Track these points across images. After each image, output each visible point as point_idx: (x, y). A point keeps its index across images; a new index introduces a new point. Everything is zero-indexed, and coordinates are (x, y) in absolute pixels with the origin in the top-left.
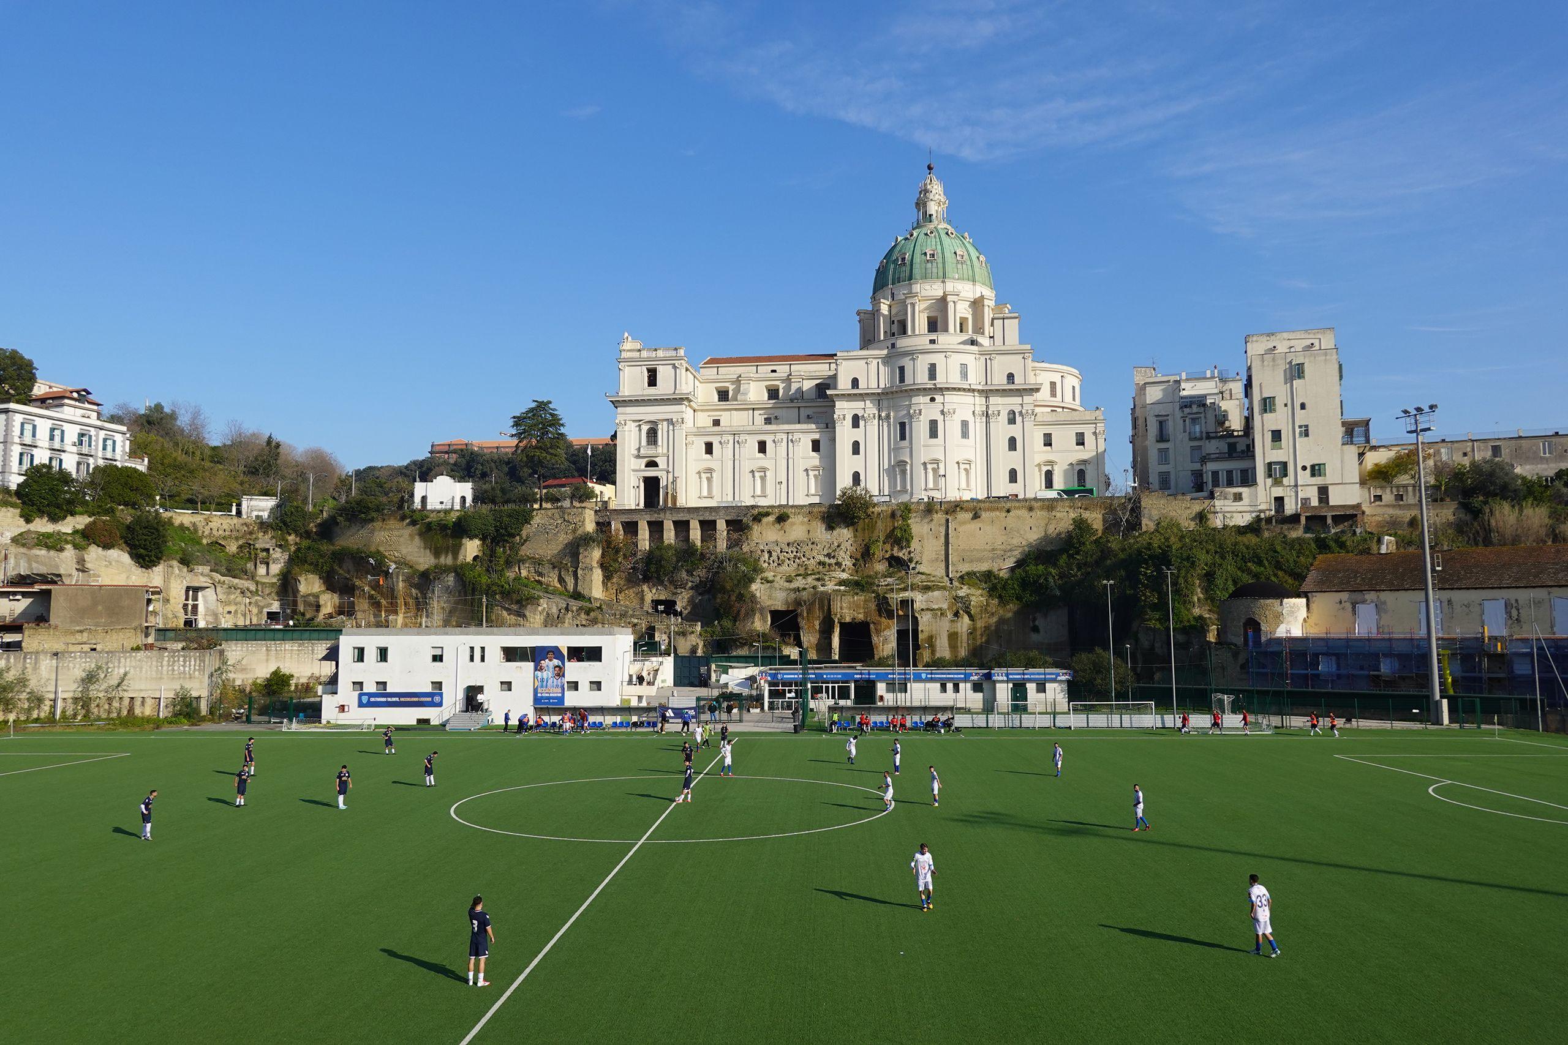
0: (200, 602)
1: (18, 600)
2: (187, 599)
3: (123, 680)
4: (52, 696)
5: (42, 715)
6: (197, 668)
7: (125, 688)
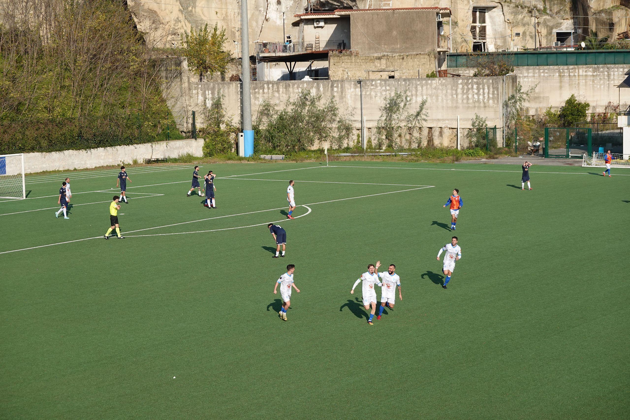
0: (488, 24)
1: (322, 27)
2: (474, 21)
3: (421, 108)
4: (358, 125)
5: (352, 144)
6: (491, 96)
7: (424, 117)
